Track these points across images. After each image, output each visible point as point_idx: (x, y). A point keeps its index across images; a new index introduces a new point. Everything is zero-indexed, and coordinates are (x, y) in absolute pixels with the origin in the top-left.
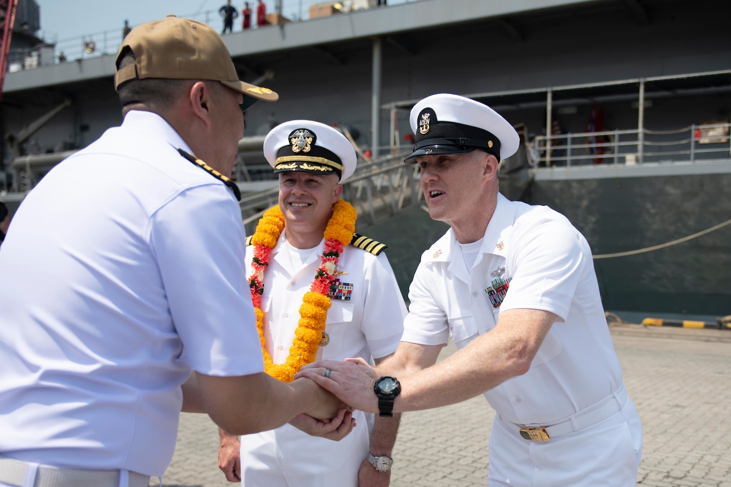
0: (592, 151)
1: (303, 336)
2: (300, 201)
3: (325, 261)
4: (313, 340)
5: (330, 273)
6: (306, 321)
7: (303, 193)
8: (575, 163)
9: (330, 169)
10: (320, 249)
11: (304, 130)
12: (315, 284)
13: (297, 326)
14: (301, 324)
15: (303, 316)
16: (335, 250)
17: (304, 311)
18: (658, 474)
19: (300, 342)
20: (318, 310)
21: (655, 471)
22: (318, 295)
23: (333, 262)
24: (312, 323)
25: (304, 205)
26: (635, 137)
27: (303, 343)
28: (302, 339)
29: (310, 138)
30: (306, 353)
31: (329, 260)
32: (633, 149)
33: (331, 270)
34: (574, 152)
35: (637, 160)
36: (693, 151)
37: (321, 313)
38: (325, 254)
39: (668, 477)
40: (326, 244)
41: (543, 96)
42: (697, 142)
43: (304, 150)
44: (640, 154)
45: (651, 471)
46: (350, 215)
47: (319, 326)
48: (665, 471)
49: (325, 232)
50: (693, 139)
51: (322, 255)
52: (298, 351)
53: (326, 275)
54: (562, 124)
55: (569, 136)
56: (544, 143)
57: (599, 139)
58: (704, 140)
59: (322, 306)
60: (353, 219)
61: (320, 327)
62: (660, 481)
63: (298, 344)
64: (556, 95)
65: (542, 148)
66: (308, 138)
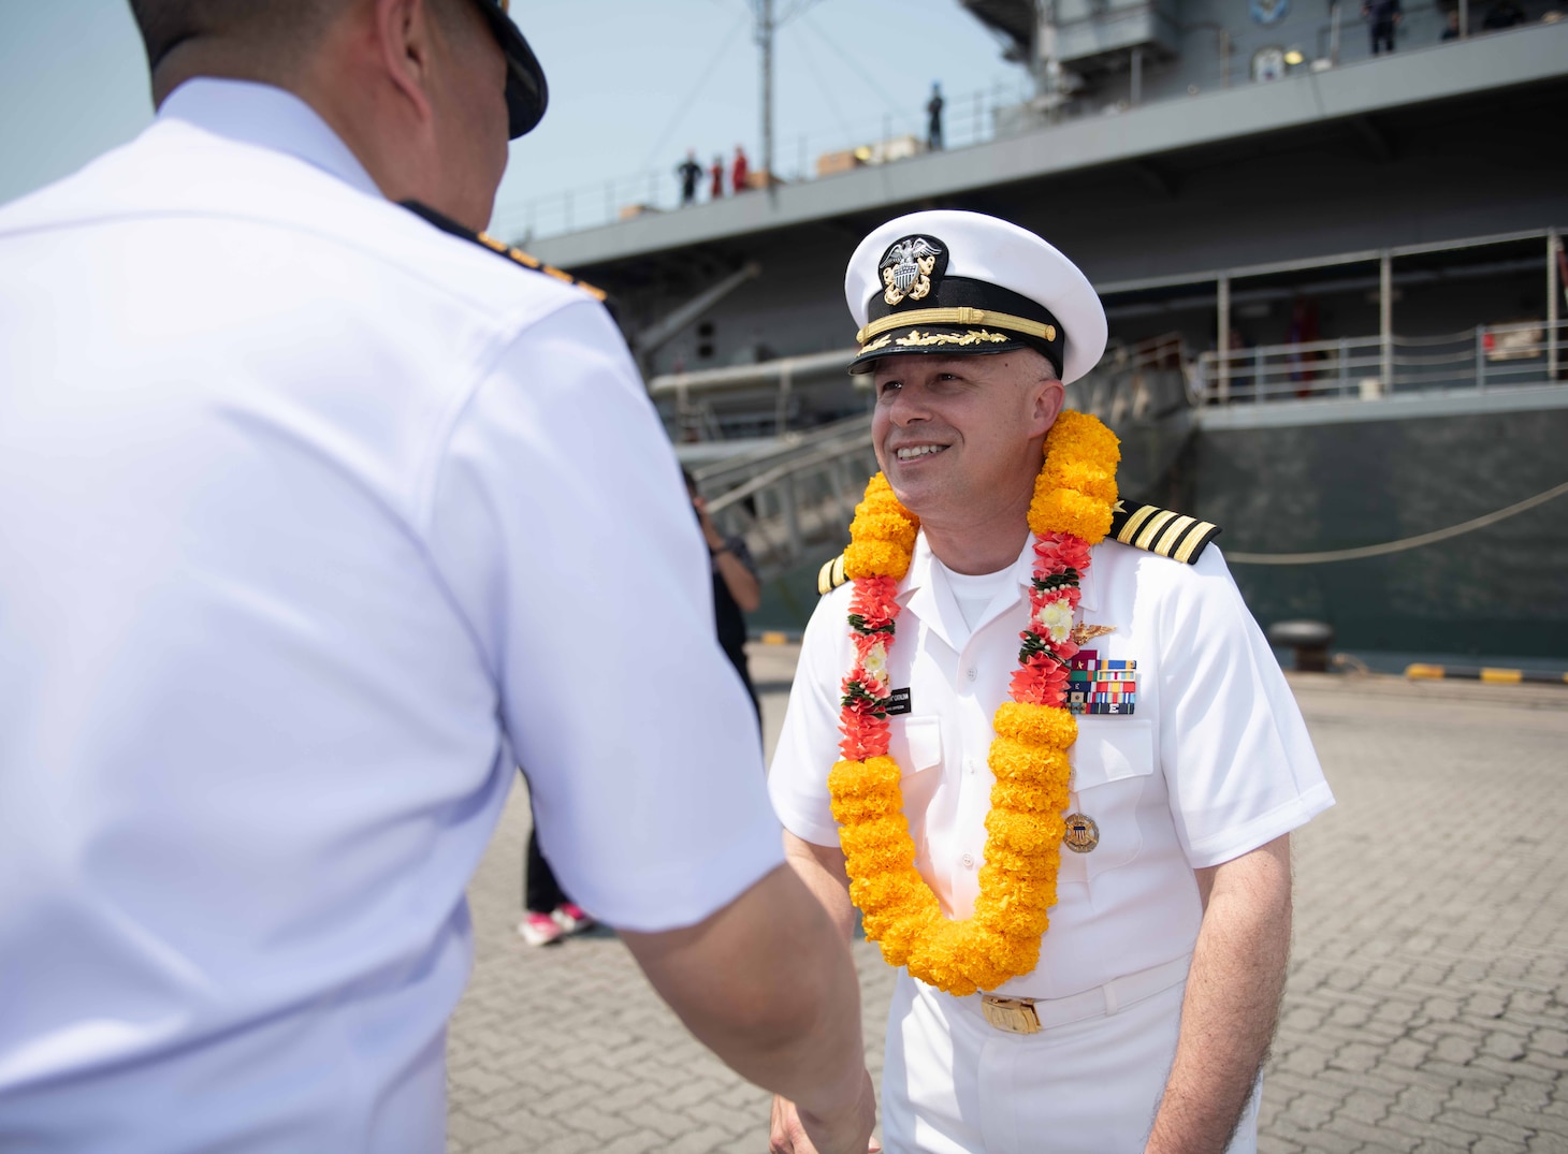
0: (1294, 377)
1: (1008, 836)
2: (913, 440)
3: (1039, 605)
4: (1036, 846)
5: (1060, 638)
6: (1008, 793)
7: (917, 416)
8: (1271, 397)
9: (997, 338)
10: (1025, 568)
11: (913, 238)
12: (1018, 675)
13: (988, 807)
14: (997, 800)
15: (1002, 777)
16: (1065, 567)
17: (1000, 762)
18: (1531, 997)
19: (999, 855)
20: (1036, 755)
21: (1524, 989)
22: (1031, 713)
23: (1064, 602)
24: (1027, 796)
25: (925, 450)
26: (1376, 350)
27: (1011, 857)
28: (1006, 845)
29: (928, 259)
30: (1023, 884)
31: (1051, 599)
32: (1374, 371)
33: (1061, 629)
34: (1271, 379)
35: (1382, 390)
36: (1482, 372)
37: (1046, 766)
38: (1040, 584)
39: (1553, 1003)
40: (1037, 551)
41: (1210, 288)
42: (1486, 357)
43: (915, 296)
44: (1387, 378)
45: (1516, 990)
46: (1097, 452)
47: (1049, 802)
48: (1545, 989)
49: (1031, 515)
50: (1481, 351)
51: (1030, 584)
52: (1001, 881)
53: (1048, 647)
54: (1247, 332)
55: (1260, 352)
56: (1215, 365)
57: (1307, 357)
58: (1499, 353)
59: (1048, 742)
60: (1108, 460)
61: (1053, 804)
62: (1542, 1013)
63: (997, 861)
64: (1236, 285)
65: (1212, 376)
66: (925, 258)
